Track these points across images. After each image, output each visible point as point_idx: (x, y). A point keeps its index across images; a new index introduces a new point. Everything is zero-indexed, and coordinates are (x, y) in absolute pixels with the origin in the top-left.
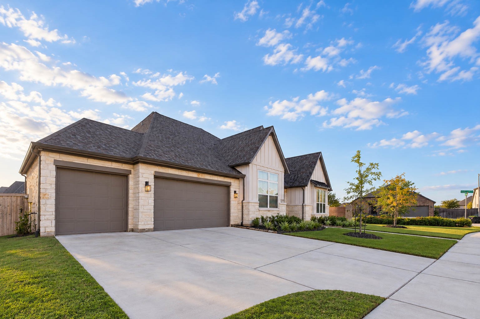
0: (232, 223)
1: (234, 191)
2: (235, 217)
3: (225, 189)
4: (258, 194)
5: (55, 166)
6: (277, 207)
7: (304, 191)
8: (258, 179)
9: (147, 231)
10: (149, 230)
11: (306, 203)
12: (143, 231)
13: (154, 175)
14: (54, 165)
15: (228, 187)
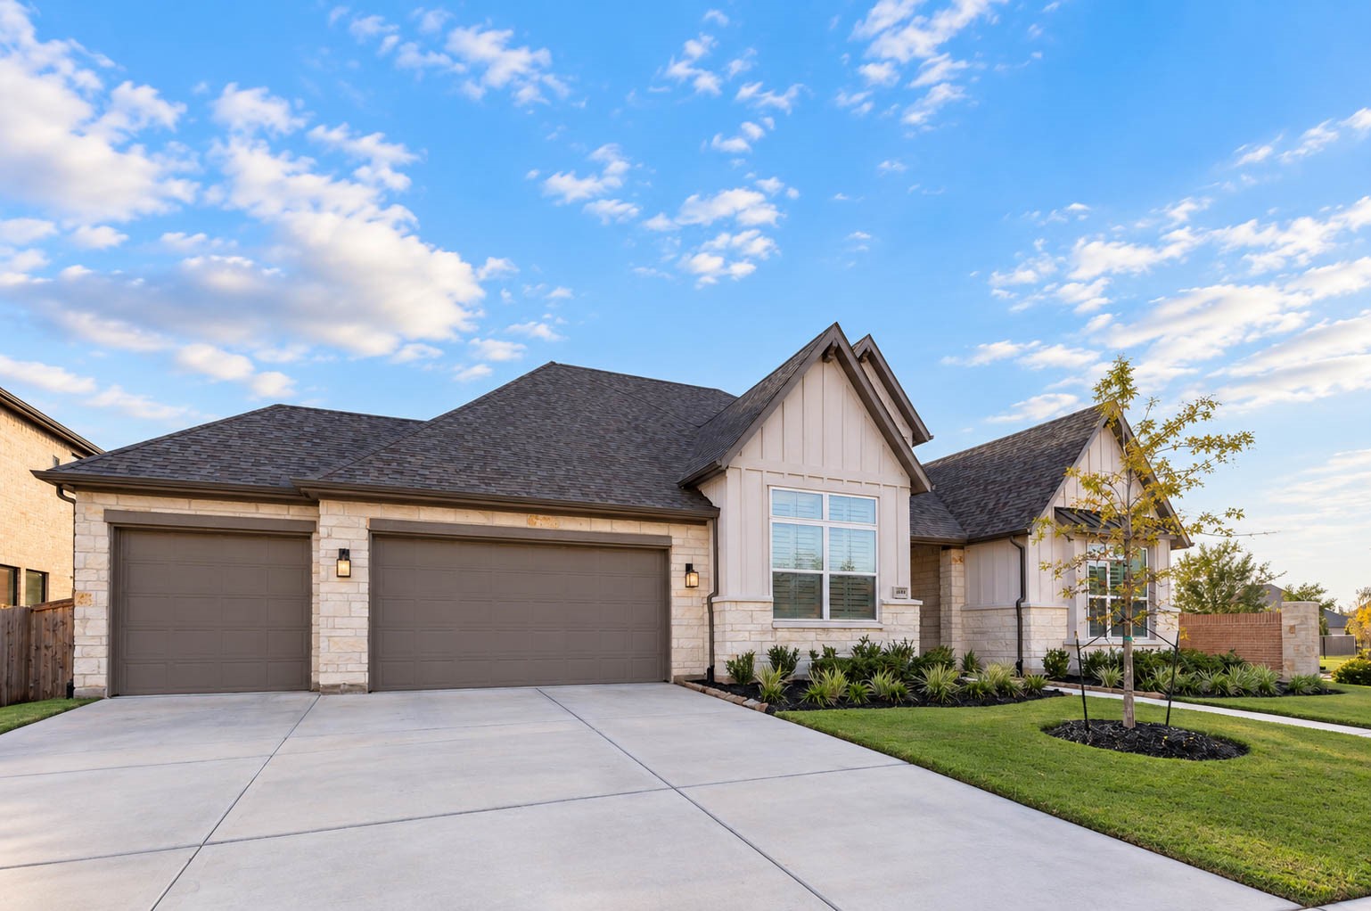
0: (677, 671)
1: (687, 565)
2: (686, 653)
3: (658, 558)
4: (773, 569)
5: (106, 524)
6: (874, 617)
7: (1022, 551)
8: (771, 521)
9: (344, 692)
10: (352, 688)
11: (1033, 597)
12: (333, 689)
13: (369, 531)
14: (105, 521)
15: (664, 551)
